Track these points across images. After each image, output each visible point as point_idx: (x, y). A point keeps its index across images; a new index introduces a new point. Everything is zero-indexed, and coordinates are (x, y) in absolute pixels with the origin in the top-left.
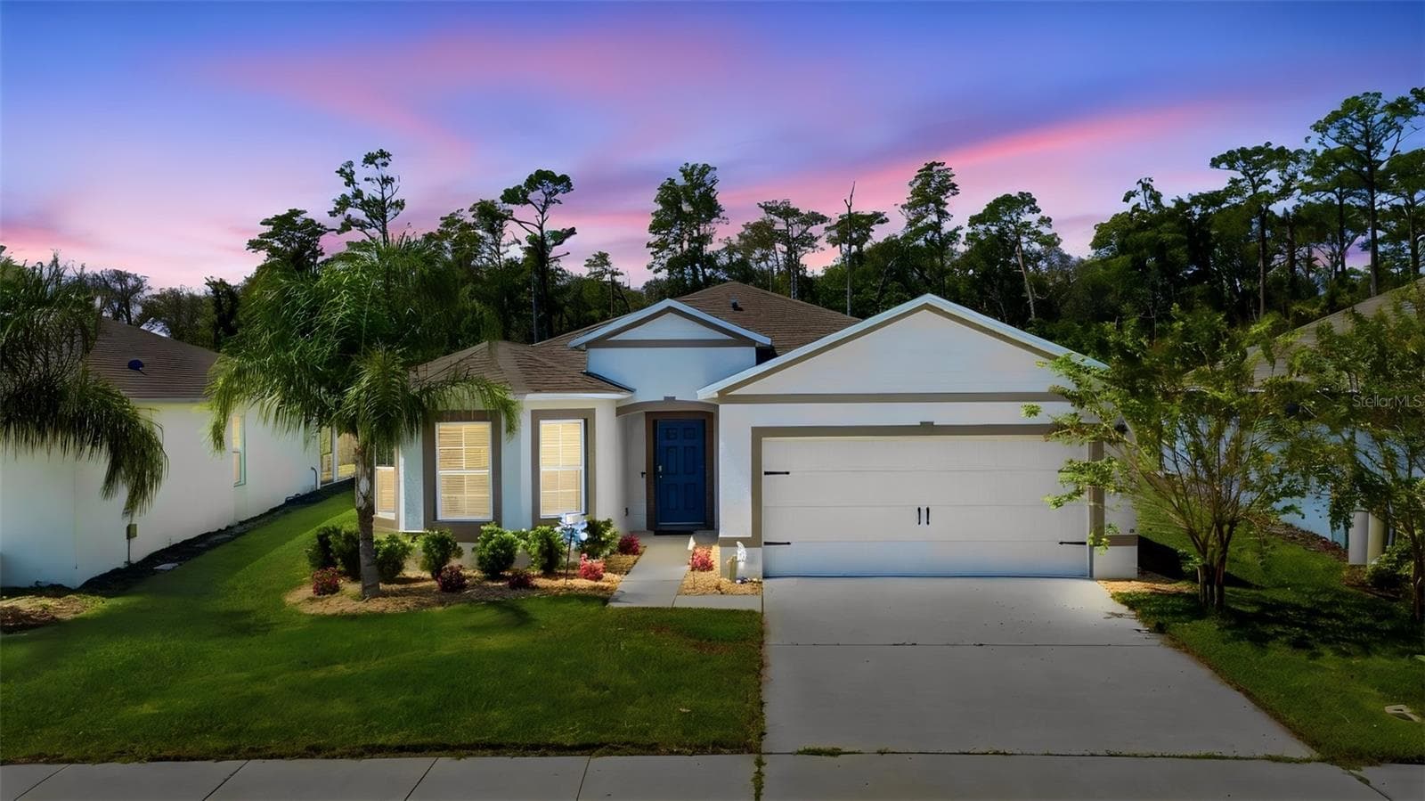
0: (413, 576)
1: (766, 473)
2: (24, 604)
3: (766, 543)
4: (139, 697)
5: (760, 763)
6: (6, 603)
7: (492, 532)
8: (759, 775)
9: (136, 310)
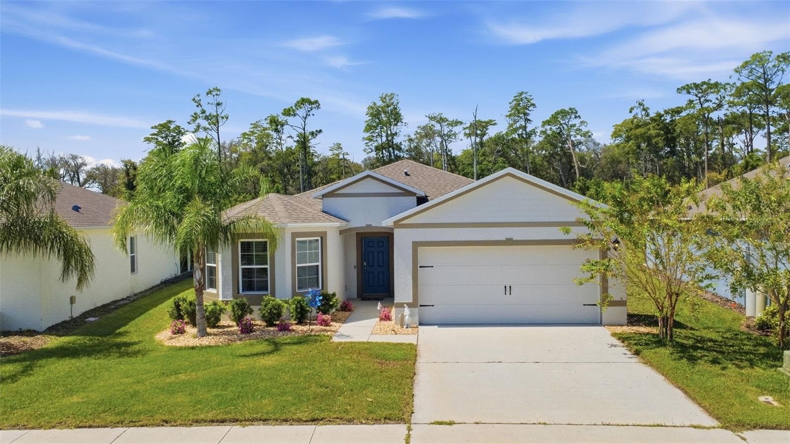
0: (226, 325)
1: (420, 267)
2: (14, 340)
3: (421, 306)
4: (70, 392)
5: (409, 429)
6: (3, 340)
7: (269, 300)
8: (409, 436)
9: (83, 176)
